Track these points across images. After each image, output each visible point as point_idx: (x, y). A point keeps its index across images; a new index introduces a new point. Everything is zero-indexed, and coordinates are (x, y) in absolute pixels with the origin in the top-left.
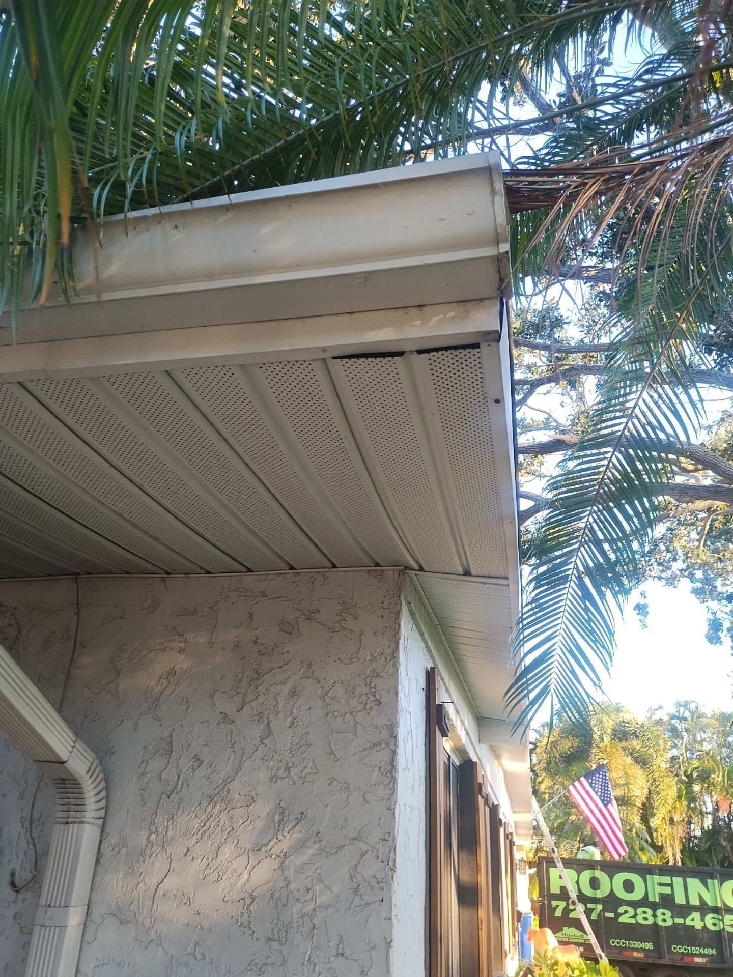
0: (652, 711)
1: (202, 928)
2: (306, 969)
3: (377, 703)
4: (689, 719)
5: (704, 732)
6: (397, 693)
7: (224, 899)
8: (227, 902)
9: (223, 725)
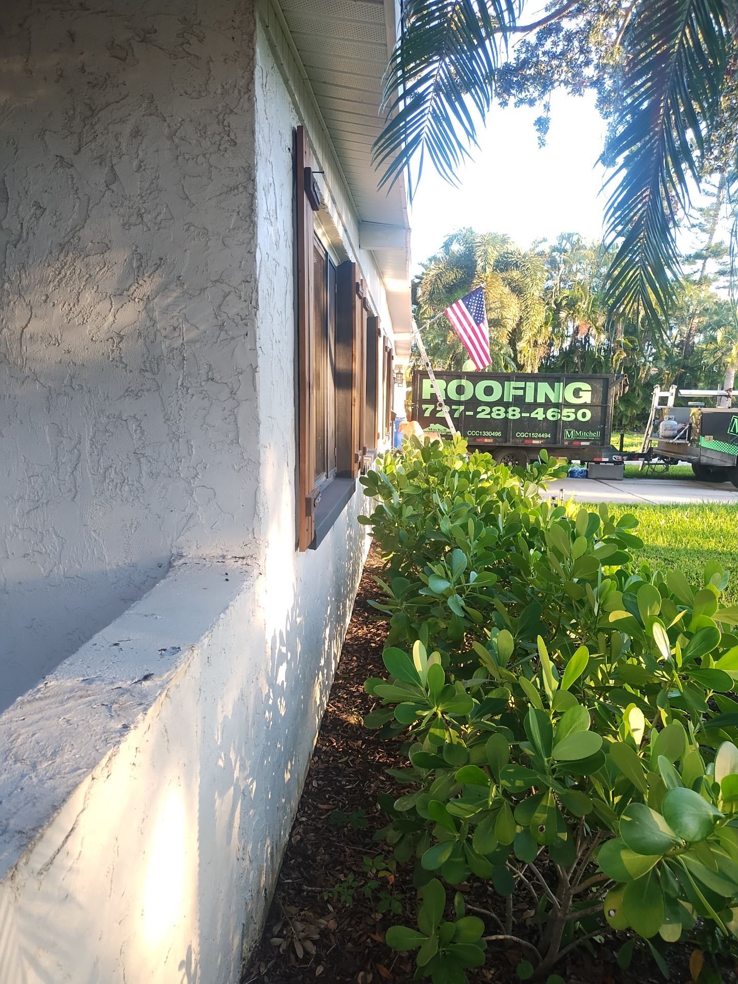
0: (537, 243)
1: (75, 364)
2: (180, 392)
3: (232, 143)
4: (570, 251)
5: (580, 263)
6: (253, 132)
7: (92, 339)
8: (96, 341)
9: (60, 170)
